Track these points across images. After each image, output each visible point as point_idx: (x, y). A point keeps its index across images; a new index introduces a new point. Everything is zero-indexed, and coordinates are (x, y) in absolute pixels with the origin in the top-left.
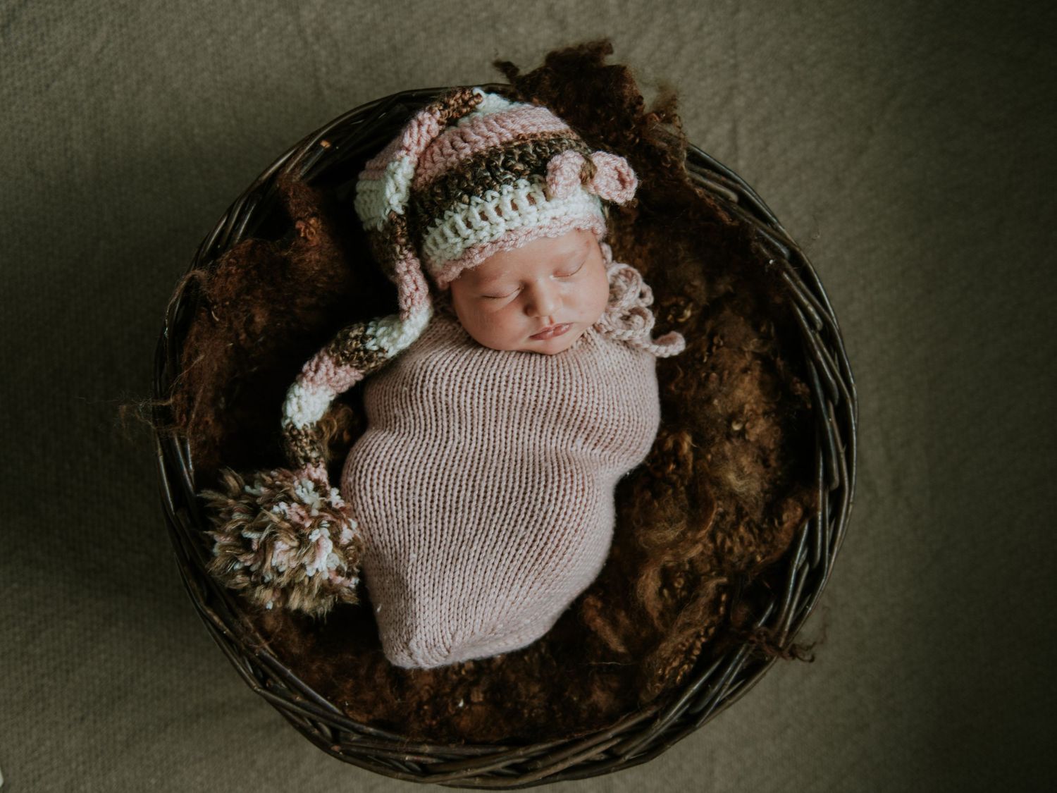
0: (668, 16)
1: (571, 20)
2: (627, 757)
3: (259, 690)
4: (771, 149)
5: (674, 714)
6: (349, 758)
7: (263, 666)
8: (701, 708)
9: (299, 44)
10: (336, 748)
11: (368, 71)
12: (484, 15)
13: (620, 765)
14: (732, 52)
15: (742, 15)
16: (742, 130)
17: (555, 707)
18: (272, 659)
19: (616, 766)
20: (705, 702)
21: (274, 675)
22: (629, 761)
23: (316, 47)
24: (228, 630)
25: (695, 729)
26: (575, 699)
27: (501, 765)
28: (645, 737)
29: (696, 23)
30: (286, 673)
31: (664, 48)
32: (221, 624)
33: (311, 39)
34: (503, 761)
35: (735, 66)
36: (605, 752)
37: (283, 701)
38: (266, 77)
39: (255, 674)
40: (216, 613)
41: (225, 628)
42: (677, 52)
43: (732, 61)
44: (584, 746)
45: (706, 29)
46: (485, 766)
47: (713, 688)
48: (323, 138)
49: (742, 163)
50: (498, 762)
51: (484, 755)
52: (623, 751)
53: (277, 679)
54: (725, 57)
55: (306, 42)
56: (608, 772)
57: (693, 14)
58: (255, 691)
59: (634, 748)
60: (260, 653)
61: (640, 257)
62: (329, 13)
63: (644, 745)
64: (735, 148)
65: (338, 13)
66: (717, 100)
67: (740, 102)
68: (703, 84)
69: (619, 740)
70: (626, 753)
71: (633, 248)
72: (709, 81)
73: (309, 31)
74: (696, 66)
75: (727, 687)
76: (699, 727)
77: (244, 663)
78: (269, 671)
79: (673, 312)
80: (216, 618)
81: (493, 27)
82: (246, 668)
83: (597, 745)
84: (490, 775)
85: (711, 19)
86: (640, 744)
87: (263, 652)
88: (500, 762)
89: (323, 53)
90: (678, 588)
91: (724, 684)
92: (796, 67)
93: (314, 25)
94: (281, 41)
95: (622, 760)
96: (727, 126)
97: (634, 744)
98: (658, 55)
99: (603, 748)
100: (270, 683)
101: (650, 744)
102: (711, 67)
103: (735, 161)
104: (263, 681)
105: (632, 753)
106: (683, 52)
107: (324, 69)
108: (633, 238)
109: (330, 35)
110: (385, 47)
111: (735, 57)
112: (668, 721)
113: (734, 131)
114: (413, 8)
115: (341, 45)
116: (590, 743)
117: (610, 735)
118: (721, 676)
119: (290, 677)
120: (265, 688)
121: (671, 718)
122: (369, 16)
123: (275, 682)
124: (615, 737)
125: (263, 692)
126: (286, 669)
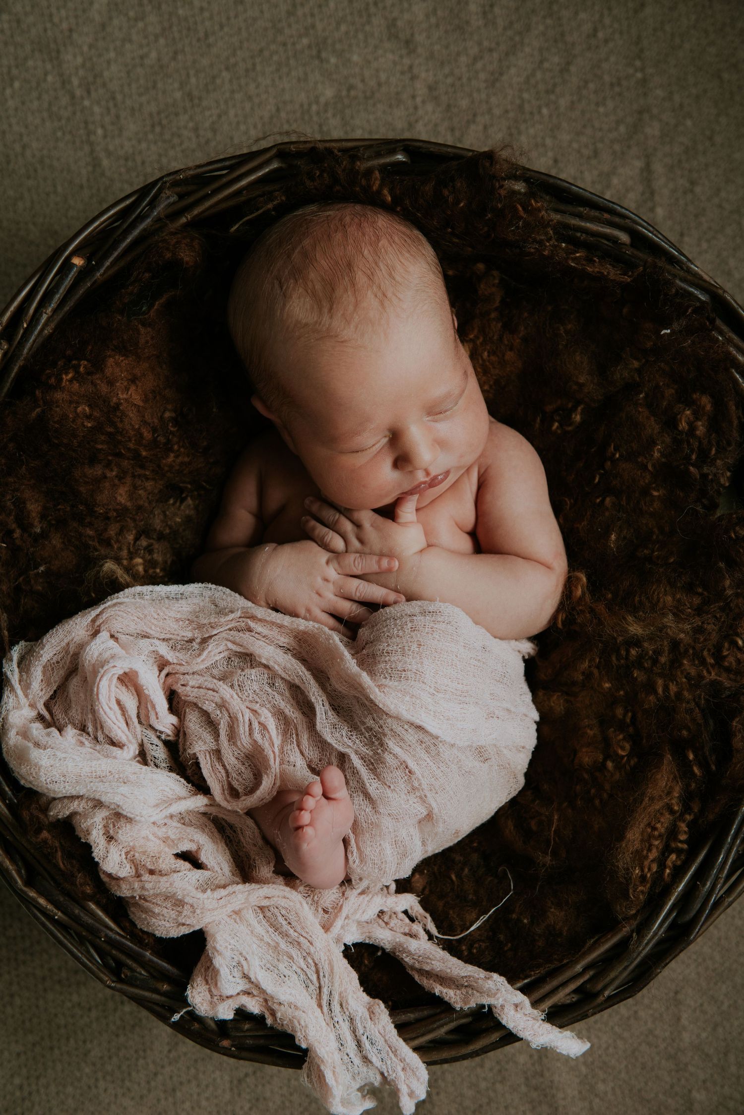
0: (549, 21)
1: (420, 38)
2: (606, 993)
3: (113, 985)
4: (698, 189)
5: (658, 927)
6: (244, 1054)
7: (114, 952)
8: (693, 913)
9: (65, 100)
10: (226, 1043)
11: (158, 129)
12: (305, 41)
13: (599, 1005)
14: (638, 63)
15: (648, 10)
16: (658, 168)
17: (502, 937)
18: (123, 940)
19: (593, 1008)
20: (697, 906)
21: (129, 962)
22: (609, 997)
23: (87, 103)
24: (60, 914)
25: (689, 943)
26: (525, 921)
27: (443, 1030)
28: (626, 964)
29: (587, 28)
30: (144, 956)
31: (546, 65)
32: (50, 907)
33: (78, 92)
34: (446, 1024)
35: (644, 81)
36: (575, 991)
37: (147, 994)
38: (24, 147)
39: (106, 965)
40: (41, 893)
41: (55, 911)
42: (565, 70)
43: (639, 75)
44: (547, 988)
45: (600, 35)
46: (423, 1035)
47: (704, 885)
48: (75, 253)
49: (660, 212)
50: (439, 1027)
51: (418, 1021)
52: (600, 986)
53: (134, 965)
54: (631, 71)
55: (73, 97)
56: (585, 1016)
57: (583, 16)
58: (109, 987)
59: (613, 980)
60: (106, 936)
61: (511, 349)
62: (100, 55)
63: (625, 974)
64: (651, 193)
65: (112, 55)
66: (622, 129)
67: (653, 130)
68: (601, 110)
69: (591, 973)
70: (605, 988)
71: (501, 339)
72: (610, 104)
73: (75, 82)
74: (592, 86)
75: (722, 881)
76: (695, 939)
77: (88, 952)
78: (123, 958)
79: (557, 418)
80: (42, 901)
81: (319, 56)
82: (91, 958)
83: (564, 984)
84: (431, 1045)
85: (607, 21)
86: (620, 973)
87: (110, 934)
88: (442, 1026)
89: (97, 109)
90: (623, 757)
91: (717, 878)
92: (726, 76)
93: (81, 72)
94: (39, 98)
95: (601, 999)
96: (639, 164)
97: (613, 975)
98: (539, 75)
99: (572, 987)
100: (125, 973)
101: (633, 971)
102: (612, 85)
103: (652, 210)
104: (116, 971)
105: (612, 987)
106: (573, 69)
107: (100, 132)
108: (500, 325)
109: (104, 85)
110: (178, 95)
111: (642, 70)
112: (653, 937)
113: (647, 169)
114: (211, 40)
115: (119, 97)
116: (555, 983)
117: (579, 968)
118: (712, 867)
119: (150, 960)
120: (120, 980)
121: (656, 934)
122: (154, 55)
123: (132, 970)
124: (586, 969)
125: (119, 986)
126: (144, 952)
